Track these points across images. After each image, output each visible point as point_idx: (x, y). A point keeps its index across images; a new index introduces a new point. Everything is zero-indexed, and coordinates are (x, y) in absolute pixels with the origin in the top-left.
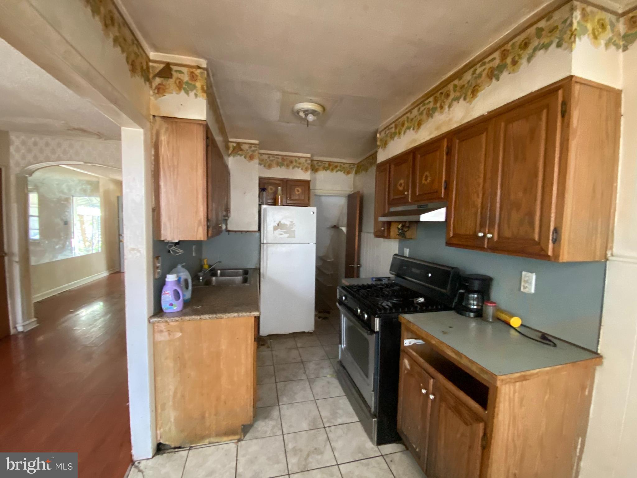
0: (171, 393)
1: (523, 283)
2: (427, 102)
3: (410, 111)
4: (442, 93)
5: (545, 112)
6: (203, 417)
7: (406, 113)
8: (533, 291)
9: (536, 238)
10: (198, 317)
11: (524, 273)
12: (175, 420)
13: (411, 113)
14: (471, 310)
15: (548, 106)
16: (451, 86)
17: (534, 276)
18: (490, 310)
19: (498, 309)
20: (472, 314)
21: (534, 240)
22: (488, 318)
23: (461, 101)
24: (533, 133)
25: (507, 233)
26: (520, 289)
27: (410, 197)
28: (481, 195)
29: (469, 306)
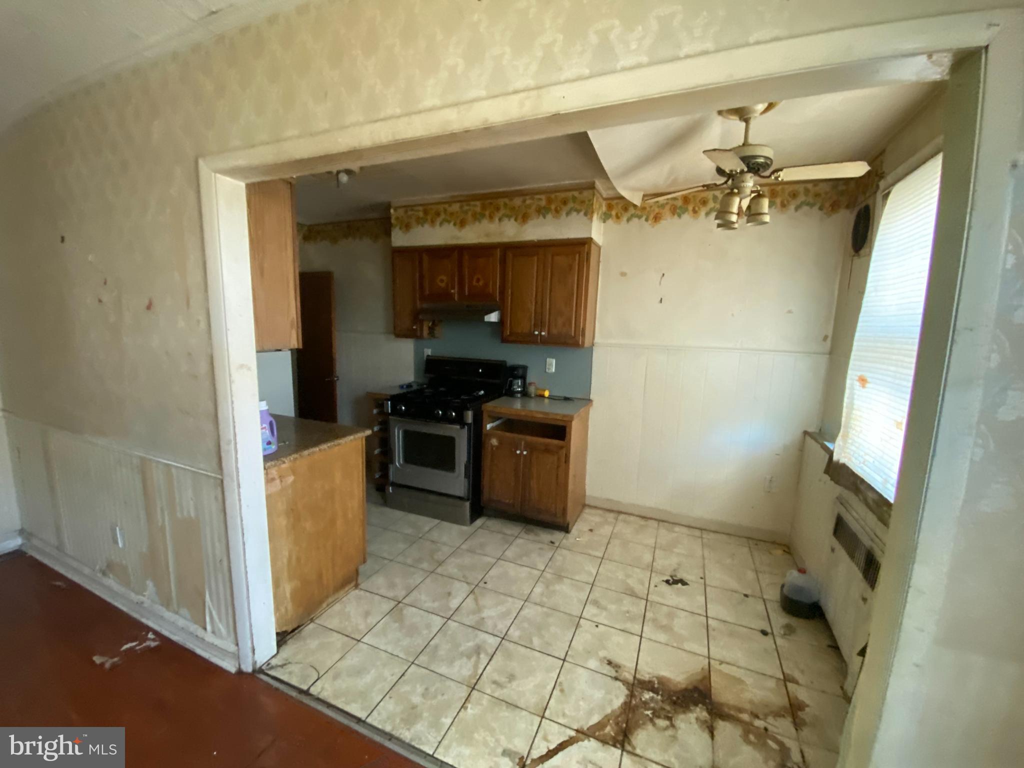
0: (285, 561)
1: (547, 367)
2: (472, 203)
3: (449, 203)
4: (491, 204)
5: (578, 255)
6: (320, 576)
7: (445, 203)
8: (554, 370)
9: (573, 334)
10: (317, 449)
11: (548, 360)
12: (291, 594)
13: (450, 206)
14: (518, 392)
15: (580, 253)
16: (501, 202)
17: (554, 361)
18: (532, 390)
19: (537, 389)
20: (519, 395)
21: (571, 336)
22: (531, 395)
23: (512, 220)
24: (571, 267)
25: (554, 331)
26: (546, 371)
27: (456, 295)
28: (534, 304)
29: (515, 390)
